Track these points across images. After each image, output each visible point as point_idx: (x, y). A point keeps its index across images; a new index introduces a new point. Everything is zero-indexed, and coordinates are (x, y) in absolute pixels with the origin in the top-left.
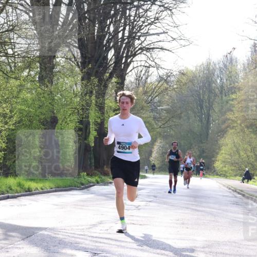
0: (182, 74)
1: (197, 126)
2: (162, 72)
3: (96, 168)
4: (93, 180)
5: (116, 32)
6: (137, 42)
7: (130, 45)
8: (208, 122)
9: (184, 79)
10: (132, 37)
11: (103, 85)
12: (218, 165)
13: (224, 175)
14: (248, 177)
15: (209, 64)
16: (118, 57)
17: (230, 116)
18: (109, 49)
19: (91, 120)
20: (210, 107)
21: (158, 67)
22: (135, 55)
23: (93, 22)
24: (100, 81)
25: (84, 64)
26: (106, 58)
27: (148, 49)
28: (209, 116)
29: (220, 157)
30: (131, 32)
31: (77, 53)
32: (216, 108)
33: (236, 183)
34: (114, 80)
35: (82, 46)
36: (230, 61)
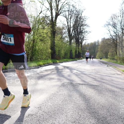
0: (91, 43)
1: (93, 51)
2: (88, 43)
3: (78, 57)
4: (77, 59)
5: (81, 37)
6: (84, 39)
7: (83, 39)
8: (95, 50)
10: (83, 38)
11: (79, 45)
12: (96, 57)
13: (97, 58)
14: (101, 59)
16: (81, 41)
17: (98, 49)
19: (77, 50)
20: (95, 48)
21: (87, 42)
22: (84, 40)
23: (77, 36)
25: (76, 42)
26: (79, 41)
30: (83, 37)
31: (75, 40)
32: (96, 48)
33: (99, 60)
34: (81, 44)
35: (76, 39)
36: (98, 41)
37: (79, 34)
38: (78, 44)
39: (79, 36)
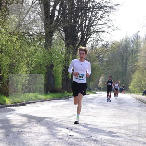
0: (114, 43)
1: (121, 69)
2: (104, 43)
4: (71, 94)
5: (82, 23)
6: (92, 28)
7: (88, 30)
8: (126, 67)
9: (115, 46)
10: (89, 26)
12: (131, 87)
13: (134, 92)
15: (126, 39)
17: (137, 64)
18: (78, 32)
20: (127, 60)
21: (102, 40)
22: (91, 35)
24: (74, 47)
25: (66, 39)
26: (77, 36)
27: (97, 32)
28: (126, 64)
29: (132, 84)
30: (89, 24)
31: (63, 33)
32: (130, 60)
36: (137, 37)
37: (77, 16)
38: (74, 44)
39: (75, 22)
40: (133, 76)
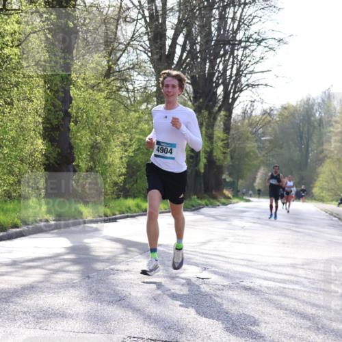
0: (284, 108)
1: (297, 155)
2: (266, 107)
3: (206, 191)
4: (203, 202)
5: (225, 70)
6: (243, 80)
7: (237, 81)
8: (307, 152)
9: (286, 113)
10: (239, 74)
11: (213, 117)
12: (316, 191)
13: (322, 200)
15: (308, 100)
17: (327, 146)
18: (218, 85)
20: (309, 139)
21: (262, 102)
22: (241, 91)
24: (210, 113)
25: (196, 99)
26: (215, 93)
27: (253, 86)
28: (308, 146)
29: (318, 184)
30: (238, 70)
31: (190, 88)
32: (315, 139)
34: (222, 113)
36: (328, 97)
37: (217, 55)
38: (209, 109)
39: (212, 67)
40: (320, 169)
